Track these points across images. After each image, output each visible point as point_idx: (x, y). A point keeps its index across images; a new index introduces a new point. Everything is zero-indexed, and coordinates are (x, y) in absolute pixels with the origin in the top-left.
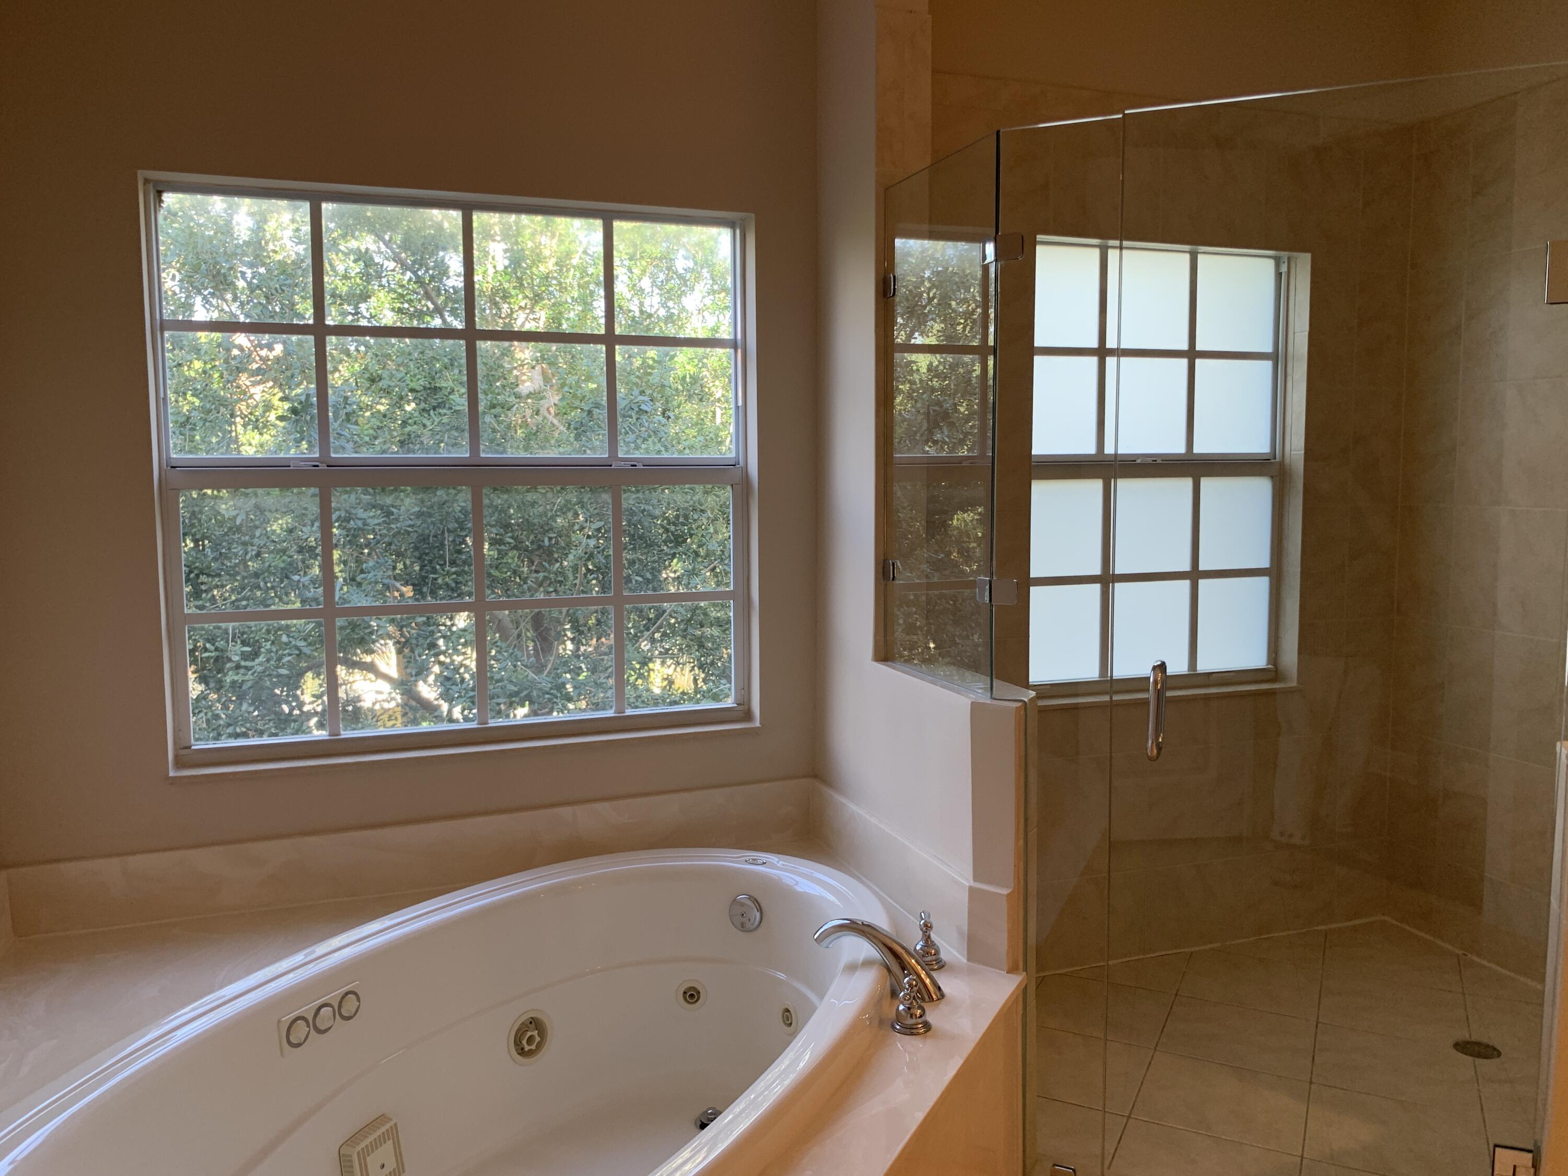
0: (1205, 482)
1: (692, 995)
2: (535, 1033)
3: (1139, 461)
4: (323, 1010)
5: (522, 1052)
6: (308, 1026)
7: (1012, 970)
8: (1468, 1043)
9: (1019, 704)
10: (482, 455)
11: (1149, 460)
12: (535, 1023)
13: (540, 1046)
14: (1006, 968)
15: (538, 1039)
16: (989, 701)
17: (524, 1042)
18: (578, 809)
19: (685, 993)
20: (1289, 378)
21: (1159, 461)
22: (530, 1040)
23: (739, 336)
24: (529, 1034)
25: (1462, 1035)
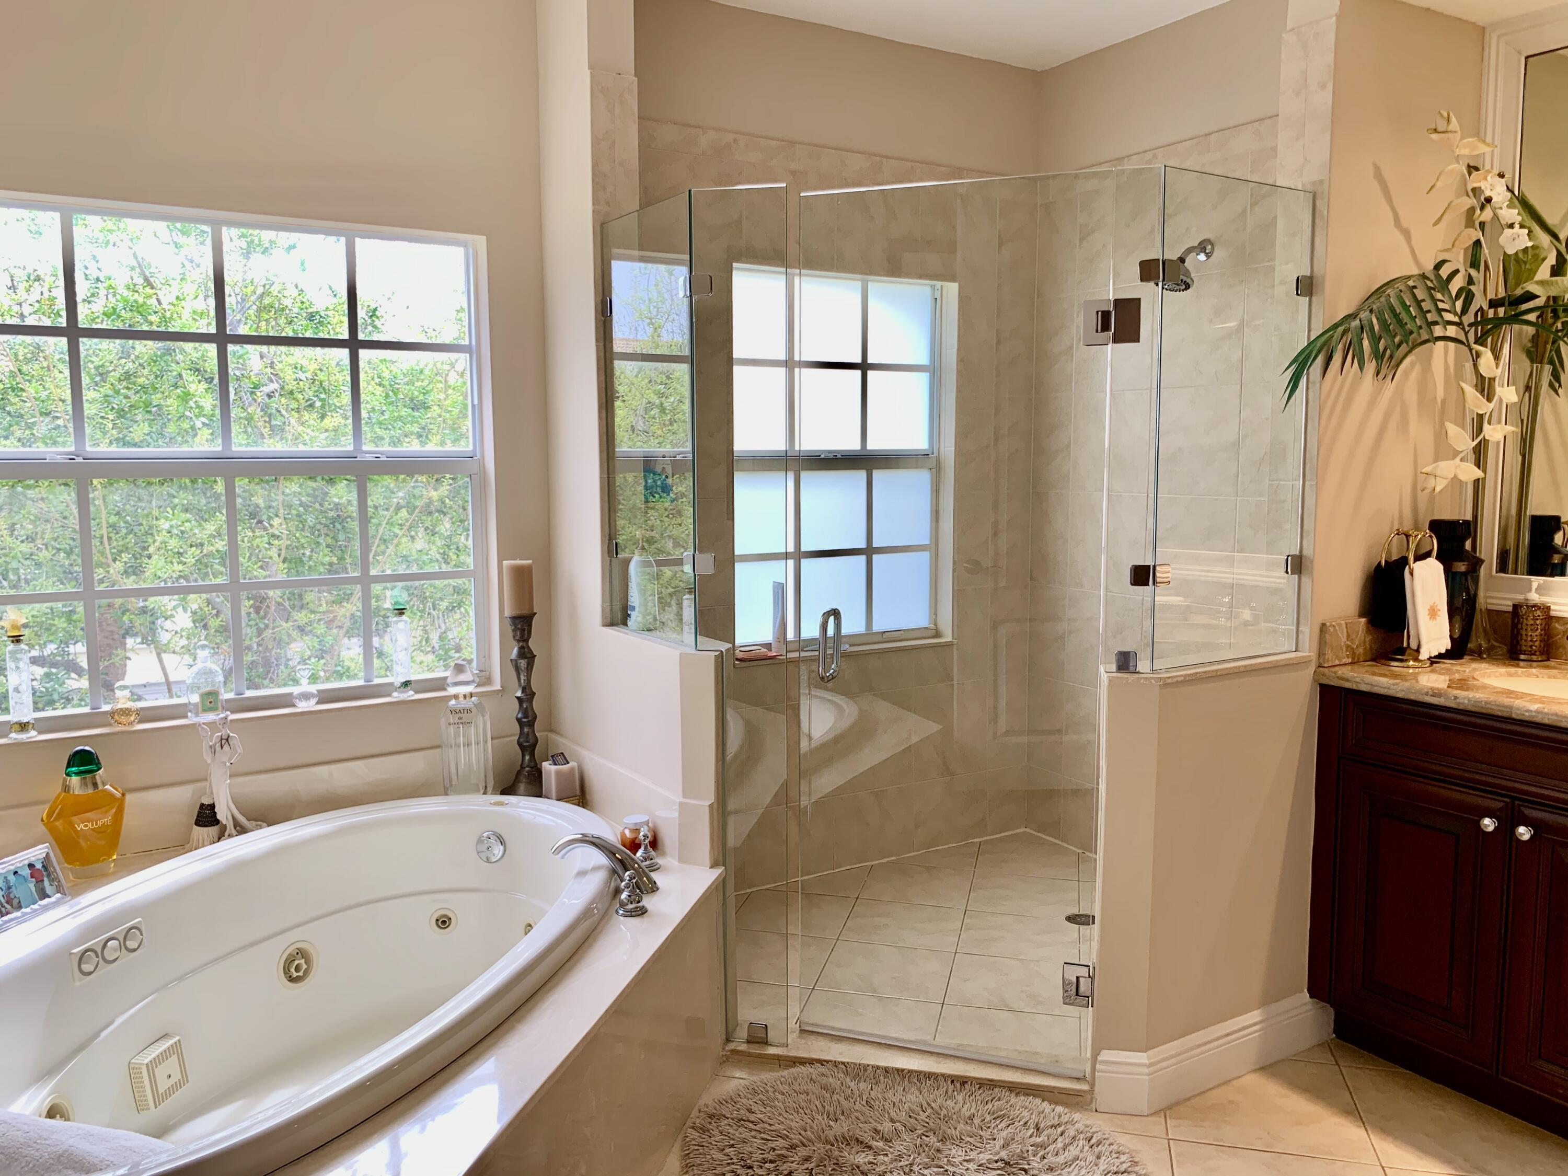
0: (877, 474)
1: (443, 922)
2: (303, 961)
3: (822, 456)
4: (110, 943)
5: (291, 979)
6: (97, 957)
7: (713, 866)
8: (1077, 915)
9: (717, 653)
10: (234, 448)
11: (831, 456)
12: (302, 953)
13: (307, 972)
14: (709, 865)
15: (305, 967)
16: (694, 651)
17: (293, 970)
18: (334, 767)
19: (437, 920)
20: (943, 387)
21: (839, 456)
22: (297, 969)
23: (474, 343)
24: (296, 962)
25: (1074, 911)
